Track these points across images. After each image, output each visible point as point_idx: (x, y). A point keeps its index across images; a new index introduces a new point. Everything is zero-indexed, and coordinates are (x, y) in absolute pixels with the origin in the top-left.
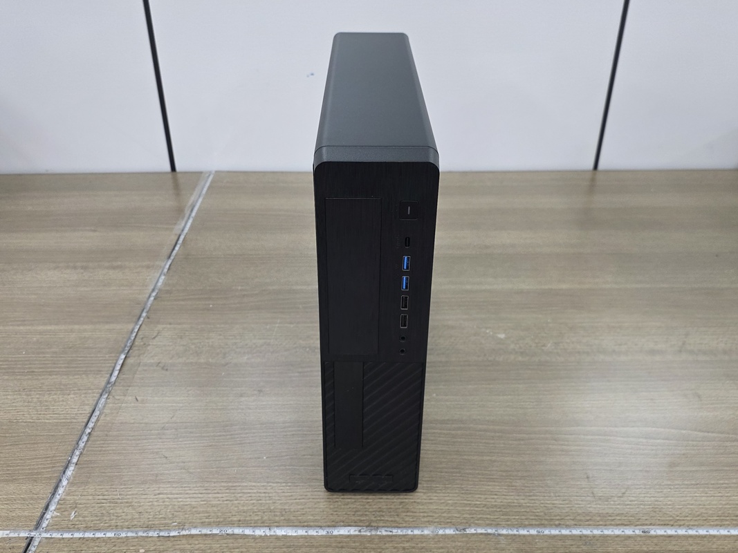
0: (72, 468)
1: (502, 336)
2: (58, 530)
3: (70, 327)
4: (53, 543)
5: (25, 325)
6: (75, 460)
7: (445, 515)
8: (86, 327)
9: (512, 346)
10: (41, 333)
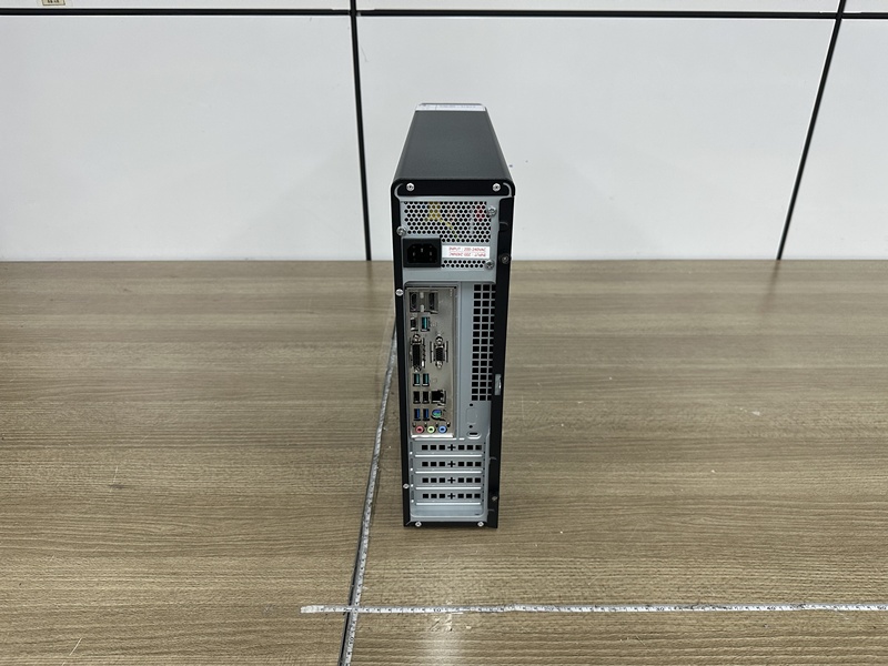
0: (366, 541)
1: (758, 413)
2: (373, 605)
3: (319, 402)
4: (372, 619)
5: (272, 400)
6: (366, 532)
7: (773, 591)
8: (334, 402)
9: (772, 423)
10: (291, 408)
